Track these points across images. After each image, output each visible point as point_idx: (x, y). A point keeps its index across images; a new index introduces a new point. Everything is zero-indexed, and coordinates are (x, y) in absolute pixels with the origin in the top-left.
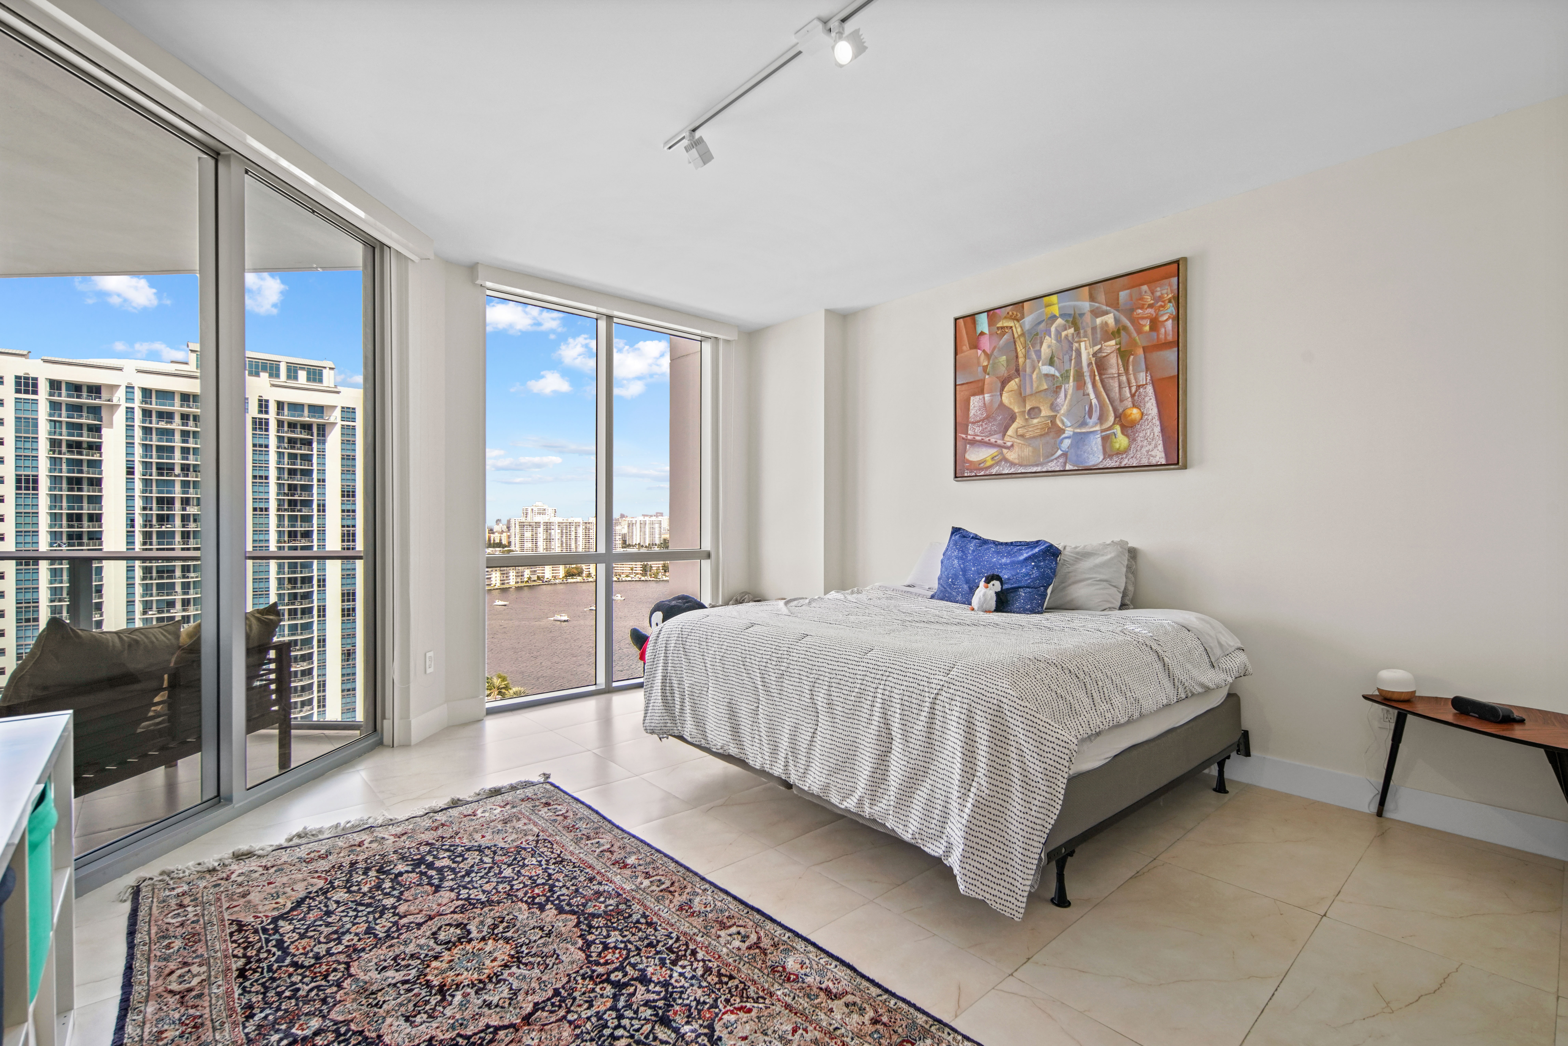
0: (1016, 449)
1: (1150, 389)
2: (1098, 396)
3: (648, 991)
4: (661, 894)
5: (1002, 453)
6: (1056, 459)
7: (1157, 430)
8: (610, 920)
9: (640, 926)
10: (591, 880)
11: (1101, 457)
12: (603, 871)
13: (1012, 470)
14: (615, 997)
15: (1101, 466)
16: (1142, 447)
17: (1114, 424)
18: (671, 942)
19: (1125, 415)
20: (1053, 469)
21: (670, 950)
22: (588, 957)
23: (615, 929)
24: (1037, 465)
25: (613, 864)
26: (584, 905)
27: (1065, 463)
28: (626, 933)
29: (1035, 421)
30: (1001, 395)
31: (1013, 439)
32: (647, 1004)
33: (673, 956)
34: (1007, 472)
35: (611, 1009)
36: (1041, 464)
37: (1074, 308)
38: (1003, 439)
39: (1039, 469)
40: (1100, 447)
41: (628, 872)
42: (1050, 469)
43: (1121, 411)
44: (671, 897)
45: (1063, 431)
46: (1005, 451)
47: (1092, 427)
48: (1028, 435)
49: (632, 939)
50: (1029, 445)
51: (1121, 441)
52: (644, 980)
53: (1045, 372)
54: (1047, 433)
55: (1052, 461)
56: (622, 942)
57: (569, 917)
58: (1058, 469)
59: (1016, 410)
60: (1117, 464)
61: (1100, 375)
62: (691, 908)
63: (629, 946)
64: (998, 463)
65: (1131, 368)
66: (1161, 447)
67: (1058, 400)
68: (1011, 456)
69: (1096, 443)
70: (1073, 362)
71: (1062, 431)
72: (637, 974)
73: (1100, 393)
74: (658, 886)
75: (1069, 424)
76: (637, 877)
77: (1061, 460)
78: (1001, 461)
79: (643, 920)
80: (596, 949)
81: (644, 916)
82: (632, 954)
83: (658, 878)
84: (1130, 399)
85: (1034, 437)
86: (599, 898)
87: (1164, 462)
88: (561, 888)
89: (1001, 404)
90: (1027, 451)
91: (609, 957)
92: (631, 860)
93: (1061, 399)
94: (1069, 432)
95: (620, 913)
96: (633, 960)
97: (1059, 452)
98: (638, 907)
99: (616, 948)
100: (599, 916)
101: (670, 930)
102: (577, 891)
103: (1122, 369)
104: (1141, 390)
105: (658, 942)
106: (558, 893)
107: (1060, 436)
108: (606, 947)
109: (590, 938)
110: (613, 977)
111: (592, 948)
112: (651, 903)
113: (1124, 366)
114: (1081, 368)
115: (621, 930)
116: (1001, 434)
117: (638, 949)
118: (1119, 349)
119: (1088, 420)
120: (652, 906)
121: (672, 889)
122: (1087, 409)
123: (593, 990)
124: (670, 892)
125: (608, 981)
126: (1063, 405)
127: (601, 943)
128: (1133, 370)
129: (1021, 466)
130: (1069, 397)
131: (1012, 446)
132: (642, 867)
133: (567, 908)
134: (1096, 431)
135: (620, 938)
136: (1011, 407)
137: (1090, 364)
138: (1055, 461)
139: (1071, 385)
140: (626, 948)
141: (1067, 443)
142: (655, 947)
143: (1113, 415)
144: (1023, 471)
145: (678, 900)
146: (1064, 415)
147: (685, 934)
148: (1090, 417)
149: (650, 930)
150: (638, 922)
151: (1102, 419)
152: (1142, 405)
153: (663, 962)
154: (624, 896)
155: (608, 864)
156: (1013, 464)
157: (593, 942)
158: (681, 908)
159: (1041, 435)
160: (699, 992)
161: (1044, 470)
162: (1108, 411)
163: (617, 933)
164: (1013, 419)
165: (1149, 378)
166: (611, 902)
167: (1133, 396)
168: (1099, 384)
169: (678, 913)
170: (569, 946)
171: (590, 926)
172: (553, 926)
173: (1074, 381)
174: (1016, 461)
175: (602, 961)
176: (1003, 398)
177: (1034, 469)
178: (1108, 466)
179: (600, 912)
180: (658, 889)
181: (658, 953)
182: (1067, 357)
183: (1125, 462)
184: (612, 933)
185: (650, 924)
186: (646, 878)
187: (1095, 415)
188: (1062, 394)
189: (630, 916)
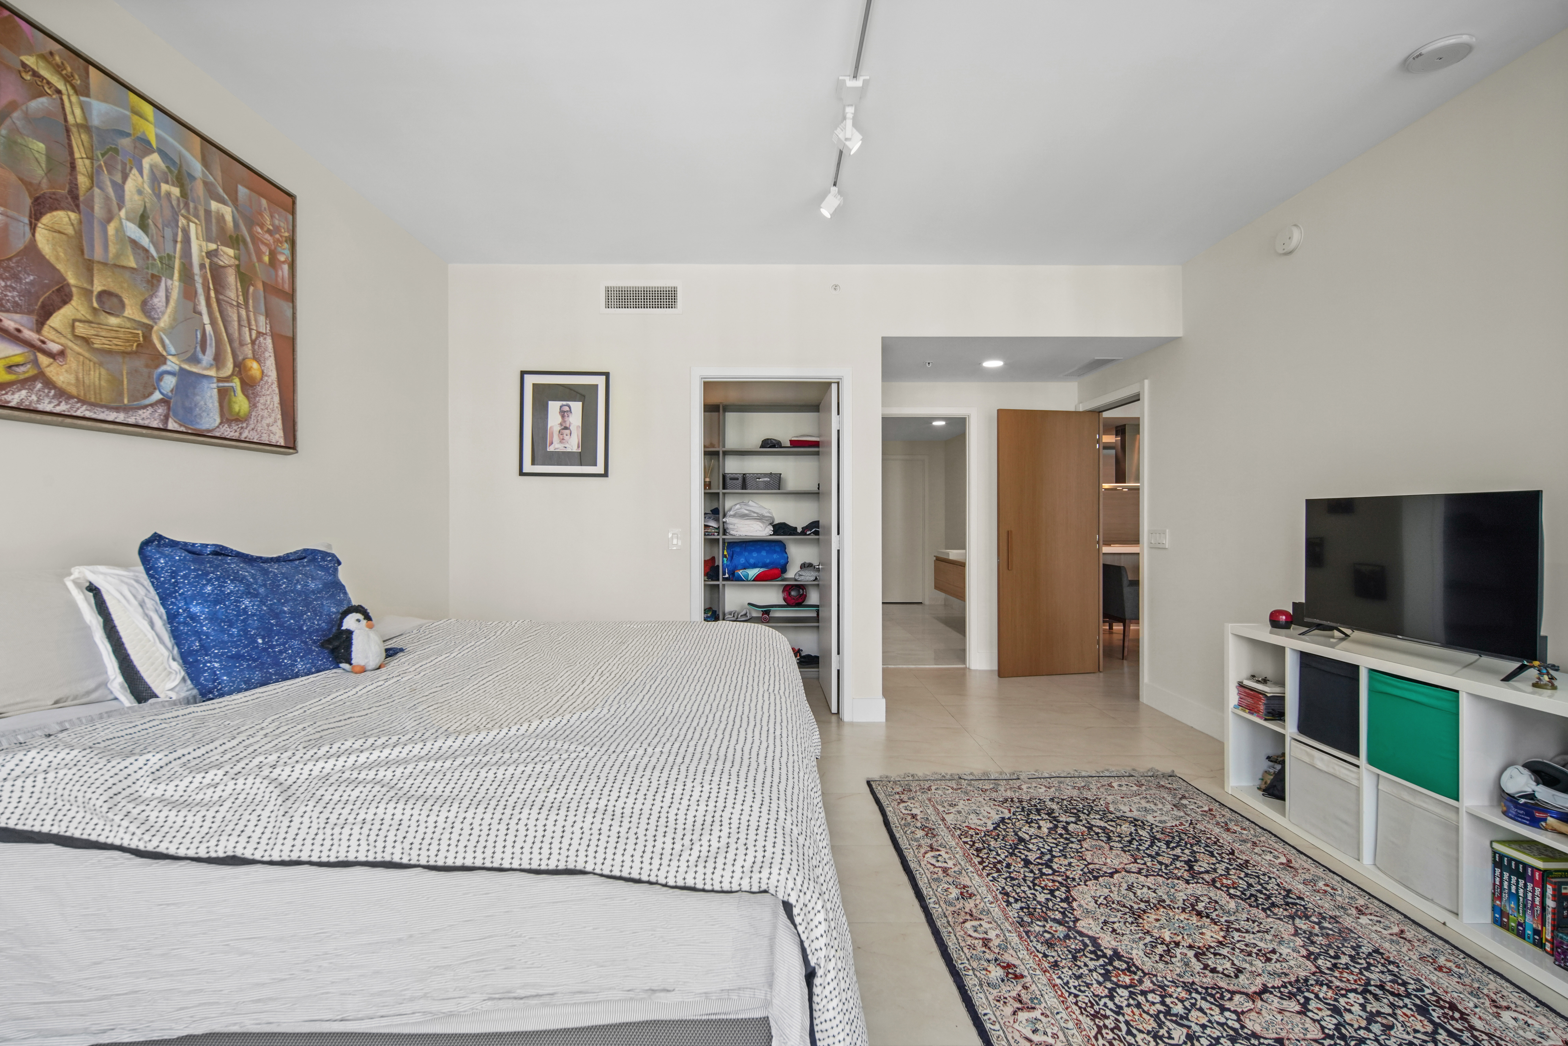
0: (72, 362)
1: (269, 342)
2: (213, 323)
3: (1026, 856)
4: (981, 917)
5: (35, 362)
6: (152, 405)
7: (277, 399)
8: (1043, 912)
9: (1016, 896)
10: (1055, 965)
11: (218, 421)
12: (1038, 972)
13: (63, 408)
14: (1051, 860)
15: (218, 434)
16: (262, 417)
17: (232, 374)
18: (995, 875)
19: (245, 367)
20: (146, 423)
21: (998, 871)
22: (1068, 891)
23: (1039, 903)
24: (117, 409)
25: (1022, 976)
26: (1067, 937)
27: (166, 418)
28: (1031, 896)
29: (113, 321)
30: (33, 228)
31: (63, 340)
32: (1030, 850)
33: (999, 866)
34: (49, 408)
35: (1055, 857)
36: (126, 409)
37: (181, 156)
38: (39, 331)
39: (121, 417)
40: (217, 404)
41: (1008, 958)
42: (141, 422)
43: (240, 358)
44: (974, 910)
45: (164, 360)
46: (43, 360)
47: (206, 369)
48: (98, 343)
49: (1026, 889)
50: (101, 364)
51: (240, 403)
52: (1027, 862)
53: (133, 236)
54: (136, 353)
55: (145, 407)
56: (1036, 890)
57: (1085, 931)
58: (155, 424)
59: (72, 280)
60: (235, 435)
61: (217, 292)
62: (962, 893)
63: (1031, 885)
64: (25, 383)
65: (251, 302)
66: (279, 423)
67: (156, 300)
68: (61, 374)
69: (209, 396)
70: (179, 246)
71: (161, 359)
72: (1031, 867)
73: (216, 318)
74: (981, 925)
75: (173, 351)
76: (999, 946)
77: (161, 410)
78: (33, 379)
79: (1011, 900)
80: (1061, 894)
81: (1009, 904)
82: (1031, 879)
83: (975, 935)
84: (250, 346)
85: (110, 352)
86: (1050, 938)
87: (283, 444)
88: (1095, 970)
89: (32, 248)
90: (96, 377)
91: (1050, 884)
92: (996, 973)
93: (159, 300)
94: (173, 364)
95: (1031, 914)
96: (1032, 875)
97: (157, 396)
98: (1011, 914)
99: (1043, 888)
100: (1054, 920)
101: (991, 883)
102: (1075, 958)
103: (241, 298)
104: (261, 339)
105: (1006, 879)
106: (1097, 963)
107: (158, 366)
108: (1052, 892)
109: (1065, 905)
110: (1050, 872)
111: (1064, 896)
112: (996, 912)
113: (243, 295)
114: (191, 264)
115: (1034, 899)
116: (34, 318)
117: (1025, 880)
118: (238, 266)
119: (200, 355)
120: (997, 909)
121: (968, 917)
122: (199, 336)
123: (1067, 870)
124: (971, 915)
125: (1054, 871)
126: (163, 313)
127: (1055, 897)
128: (254, 307)
129: (83, 402)
130: (172, 303)
131: (62, 353)
132: (987, 956)
133: (1087, 940)
134: (211, 377)
135: (1037, 893)
136: (60, 267)
137: (202, 266)
138: (150, 410)
139: (175, 284)
140: (1035, 885)
141: (169, 383)
142: (1010, 877)
143: (231, 360)
144: (88, 414)
145: (970, 905)
146: (163, 330)
147: (980, 876)
148: (204, 352)
149: (1009, 889)
150: (1016, 901)
151: (218, 360)
152: (262, 359)
153: (1008, 866)
154: (1022, 929)
155: (1029, 979)
156: (62, 394)
157: (1062, 901)
158: (971, 896)
159: (124, 353)
160: (992, 843)
161: (131, 420)
162: (225, 351)
163: (1038, 899)
164: (63, 296)
165: (268, 328)
166: (1037, 929)
167: (253, 342)
168: (215, 305)
169: (976, 893)
170: (1085, 906)
171: (1063, 913)
172: (1102, 928)
173: (180, 280)
174: (73, 390)
175: (1057, 884)
176: (37, 235)
177: (112, 416)
178: (226, 435)
179: (1051, 923)
180: (982, 922)
181: (1010, 873)
182: (168, 232)
183: (245, 435)
184: (1043, 900)
185: (1007, 894)
186: (990, 940)
187: (211, 351)
188: (162, 293)
189: (1022, 908)
